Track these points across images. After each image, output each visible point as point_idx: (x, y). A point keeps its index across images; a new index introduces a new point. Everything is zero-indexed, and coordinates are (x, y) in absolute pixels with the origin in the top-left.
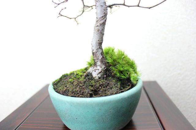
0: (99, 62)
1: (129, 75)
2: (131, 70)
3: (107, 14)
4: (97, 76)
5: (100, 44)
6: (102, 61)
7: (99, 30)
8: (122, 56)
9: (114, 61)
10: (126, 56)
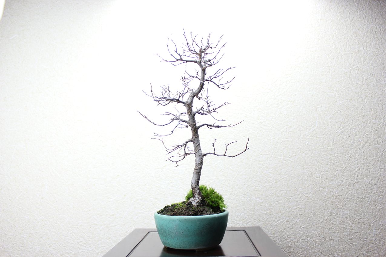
0: (197, 194)
1: (219, 204)
2: (220, 201)
3: (203, 161)
4: (196, 204)
5: (198, 182)
6: (199, 194)
7: (197, 172)
8: (212, 192)
9: (208, 194)
10: (216, 192)
